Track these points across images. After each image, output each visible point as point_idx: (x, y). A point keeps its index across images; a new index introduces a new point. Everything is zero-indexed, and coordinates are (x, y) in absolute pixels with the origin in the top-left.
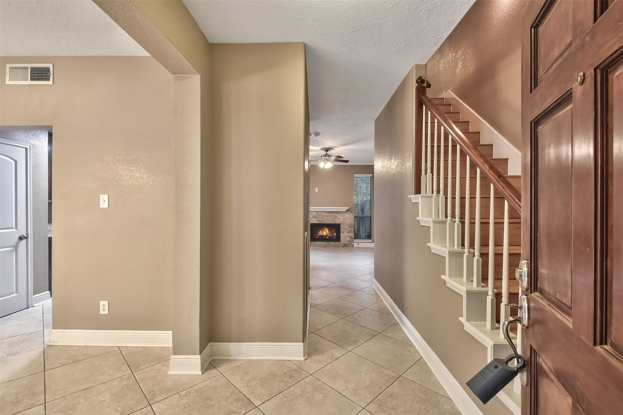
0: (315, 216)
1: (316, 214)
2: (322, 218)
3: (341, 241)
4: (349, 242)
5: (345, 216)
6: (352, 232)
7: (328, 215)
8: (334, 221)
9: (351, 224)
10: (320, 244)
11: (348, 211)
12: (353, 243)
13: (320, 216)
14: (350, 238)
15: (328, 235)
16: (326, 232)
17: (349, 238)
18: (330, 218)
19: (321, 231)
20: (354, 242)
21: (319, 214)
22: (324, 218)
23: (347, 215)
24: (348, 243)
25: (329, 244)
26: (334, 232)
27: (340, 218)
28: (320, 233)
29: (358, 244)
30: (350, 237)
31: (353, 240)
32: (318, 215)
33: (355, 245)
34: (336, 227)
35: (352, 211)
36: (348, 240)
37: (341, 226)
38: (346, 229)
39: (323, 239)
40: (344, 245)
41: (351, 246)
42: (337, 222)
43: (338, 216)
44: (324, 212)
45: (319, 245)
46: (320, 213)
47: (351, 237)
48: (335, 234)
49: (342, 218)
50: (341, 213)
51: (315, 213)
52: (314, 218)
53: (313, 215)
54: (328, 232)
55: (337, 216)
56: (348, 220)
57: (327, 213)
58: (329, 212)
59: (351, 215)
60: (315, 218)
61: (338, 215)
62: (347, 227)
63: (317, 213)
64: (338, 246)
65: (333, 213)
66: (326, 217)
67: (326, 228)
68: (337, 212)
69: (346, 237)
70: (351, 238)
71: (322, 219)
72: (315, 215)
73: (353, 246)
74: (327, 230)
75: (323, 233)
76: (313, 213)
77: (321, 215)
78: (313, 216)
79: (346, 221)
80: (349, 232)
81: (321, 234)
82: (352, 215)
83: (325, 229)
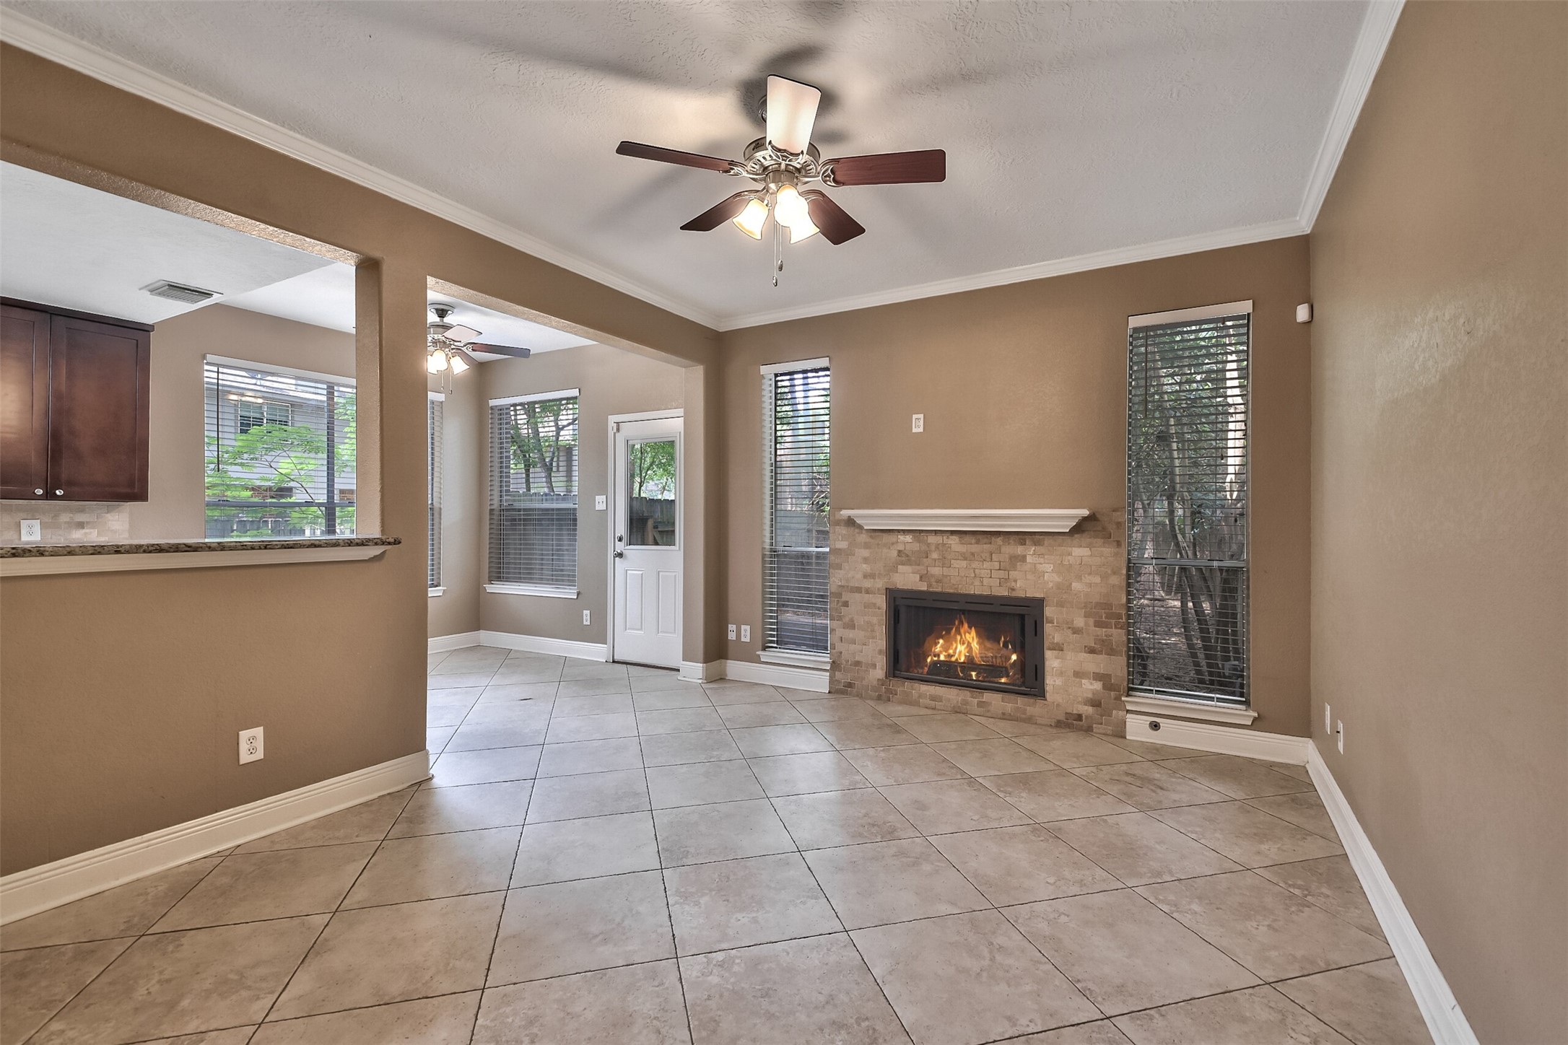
0: (907, 556)
1: (916, 546)
2: (944, 562)
3: (1048, 695)
4: (1095, 703)
5: (1068, 560)
6: (1111, 652)
7: (975, 548)
8: (1007, 580)
9: (1107, 606)
10: (933, 698)
11: (1080, 528)
12: (1121, 713)
13: (935, 555)
14: (1104, 687)
15: (977, 660)
16: (969, 644)
17: (1098, 686)
18: (986, 565)
19: (941, 641)
20: (1128, 711)
21: (928, 545)
22: (956, 564)
23: (1079, 552)
24: (1088, 710)
25: (981, 704)
26: (1005, 645)
27: (1041, 568)
28: (938, 649)
29: (1155, 726)
30: (1098, 677)
31: (1118, 698)
32: (924, 548)
33: (1137, 728)
34: (1022, 617)
35: (1112, 528)
36: (1090, 695)
37: (1049, 611)
38: (1076, 631)
39: (947, 674)
40: (1062, 717)
41: (1109, 729)
42: (1024, 586)
43: (1028, 557)
44: (953, 532)
45: (928, 702)
46: (932, 539)
47: (1109, 676)
48: (1014, 657)
49: (1049, 568)
50: (1047, 541)
51: (909, 538)
52: (903, 564)
53: (901, 547)
54: (975, 645)
55: (1024, 557)
56: (1088, 579)
57: (967, 538)
58: (980, 537)
59: (1108, 551)
60: (908, 562)
61: (1030, 552)
62: (1079, 622)
63: (919, 541)
64: (1030, 720)
65: (999, 540)
66: (965, 559)
67: (966, 625)
68: (1022, 537)
69: (1078, 674)
70: (1108, 686)
71: (946, 571)
72: (908, 547)
73: (1120, 733)
74: (972, 637)
75: (951, 651)
76: (901, 537)
77: (937, 546)
78: (899, 551)
79: (1074, 584)
80: (1092, 651)
81: (942, 658)
82: (1116, 554)
83: (962, 631)
